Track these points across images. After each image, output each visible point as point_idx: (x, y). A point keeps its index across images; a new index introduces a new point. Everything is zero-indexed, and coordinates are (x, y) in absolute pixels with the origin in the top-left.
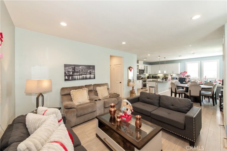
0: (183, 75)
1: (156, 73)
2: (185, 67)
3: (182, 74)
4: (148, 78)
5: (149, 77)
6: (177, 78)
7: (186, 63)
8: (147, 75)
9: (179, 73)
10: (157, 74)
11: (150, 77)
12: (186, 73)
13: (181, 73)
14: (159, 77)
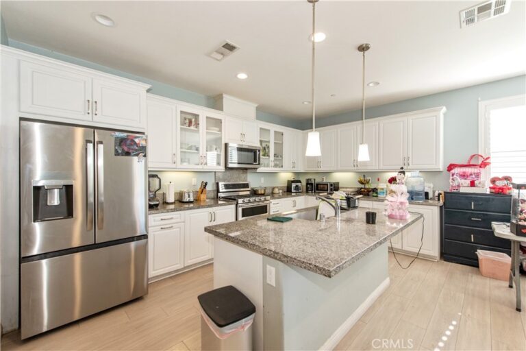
0: (464, 176)
1: (322, 169)
2: (473, 128)
3: (456, 170)
4: (288, 191)
5: (294, 185)
6: (430, 196)
7: (482, 104)
8: (285, 176)
9: (441, 166)
10: (327, 173)
11: (297, 188)
12: (484, 164)
13: (451, 167)
14: (336, 187)
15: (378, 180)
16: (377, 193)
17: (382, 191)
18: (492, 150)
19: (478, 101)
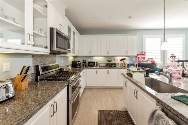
3: (139, 56)
11: (79, 65)
15: (114, 60)
16: (116, 65)
17: (118, 64)
18: (146, 50)
19: (143, 35)
